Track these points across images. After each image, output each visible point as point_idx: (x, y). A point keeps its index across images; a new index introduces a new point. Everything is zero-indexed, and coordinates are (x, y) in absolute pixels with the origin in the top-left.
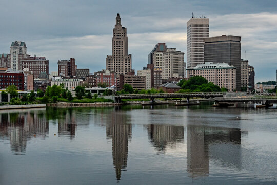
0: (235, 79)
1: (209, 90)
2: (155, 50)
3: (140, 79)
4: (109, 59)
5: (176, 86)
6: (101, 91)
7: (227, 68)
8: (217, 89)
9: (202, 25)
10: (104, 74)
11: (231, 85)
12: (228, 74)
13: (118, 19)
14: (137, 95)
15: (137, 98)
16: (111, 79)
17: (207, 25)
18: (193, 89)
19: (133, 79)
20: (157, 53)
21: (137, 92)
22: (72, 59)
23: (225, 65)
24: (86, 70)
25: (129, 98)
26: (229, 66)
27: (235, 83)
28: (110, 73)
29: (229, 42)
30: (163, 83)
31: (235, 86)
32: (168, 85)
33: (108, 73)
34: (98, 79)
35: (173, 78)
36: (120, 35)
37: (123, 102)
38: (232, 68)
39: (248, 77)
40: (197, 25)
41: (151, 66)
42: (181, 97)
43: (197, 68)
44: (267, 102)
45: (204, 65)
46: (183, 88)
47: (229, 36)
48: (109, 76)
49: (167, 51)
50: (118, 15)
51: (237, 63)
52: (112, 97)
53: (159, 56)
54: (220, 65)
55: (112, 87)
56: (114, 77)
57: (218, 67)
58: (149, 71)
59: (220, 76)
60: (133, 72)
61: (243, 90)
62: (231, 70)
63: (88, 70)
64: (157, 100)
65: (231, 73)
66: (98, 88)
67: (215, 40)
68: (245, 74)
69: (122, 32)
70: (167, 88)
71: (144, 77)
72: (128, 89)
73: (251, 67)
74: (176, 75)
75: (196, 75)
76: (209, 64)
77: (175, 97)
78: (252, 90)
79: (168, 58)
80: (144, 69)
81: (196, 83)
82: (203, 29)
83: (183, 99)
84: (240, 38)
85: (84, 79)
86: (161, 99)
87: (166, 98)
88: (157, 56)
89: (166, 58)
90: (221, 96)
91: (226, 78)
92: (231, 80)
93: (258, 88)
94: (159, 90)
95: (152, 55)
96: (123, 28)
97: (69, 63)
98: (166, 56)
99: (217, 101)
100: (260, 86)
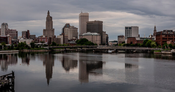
0: (100, 40)
1: (89, 45)
2: (65, 27)
3: (59, 40)
4: (44, 30)
5: (74, 43)
6: (41, 45)
7: (97, 35)
8: (92, 44)
9: (86, 16)
10: (42, 37)
11: (98, 42)
12: (97, 37)
13: (49, 13)
14: (58, 47)
15: (59, 48)
16: (45, 39)
17: (88, 16)
18: (82, 44)
19: (55, 39)
20: (66, 28)
21: (58, 45)
22: (28, 31)
23: (96, 34)
24: (34, 35)
25: (55, 48)
26: (98, 34)
27: (100, 42)
28: (45, 37)
29: (98, 24)
30: (68, 41)
31: (100, 43)
32: (71, 42)
33: (44, 37)
34: (40, 39)
35: (73, 39)
36: (49, 20)
37: (52, 50)
38: (99, 35)
39: (106, 39)
40: (84, 16)
41: (63, 34)
42: (77, 47)
43: (83, 35)
44: (116, 50)
45: (86, 34)
46: (78, 44)
47: (98, 21)
48: (45, 38)
49: (70, 27)
50: (49, 11)
51: (101, 33)
52: (47, 47)
53: (67, 30)
54: (94, 33)
55: (46, 43)
56: (47, 38)
57: (93, 34)
58: (62, 36)
59: (94, 38)
60: (55, 37)
61: (104, 44)
62: (98, 36)
63: (35, 35)
64: (67, 49)
65: (98, 37)
66: (40, 43)
67: (92, 23)
68: (105, 37)
69: (50, 18)
70: (70, 44)
71: (60, 39)
72: (54, 44)
73: (107, 35)
74: (74, 38)
75: (83, 38)
76: (89, 33)
77: (75, 48)
78: (108, 44)
79: (71, 30)
80: (60, 35)
81: (83, 41)
82: (86, 18)
83: (78, 48)
84: (102, 22)
85: (33, 40)
86: (69, 49)
87: (71, 48)
88: (66, 30)
89: (70, 30)
90: (96, 47)
91: (96, 39)
92: (98, 40)
93: (110, 44)
94: (67, 45)
95: (63, 29)
96: (51, 17)
97: (27, 32)
98: (70, 29)
99: (95, 50)
100: (111, 43)
